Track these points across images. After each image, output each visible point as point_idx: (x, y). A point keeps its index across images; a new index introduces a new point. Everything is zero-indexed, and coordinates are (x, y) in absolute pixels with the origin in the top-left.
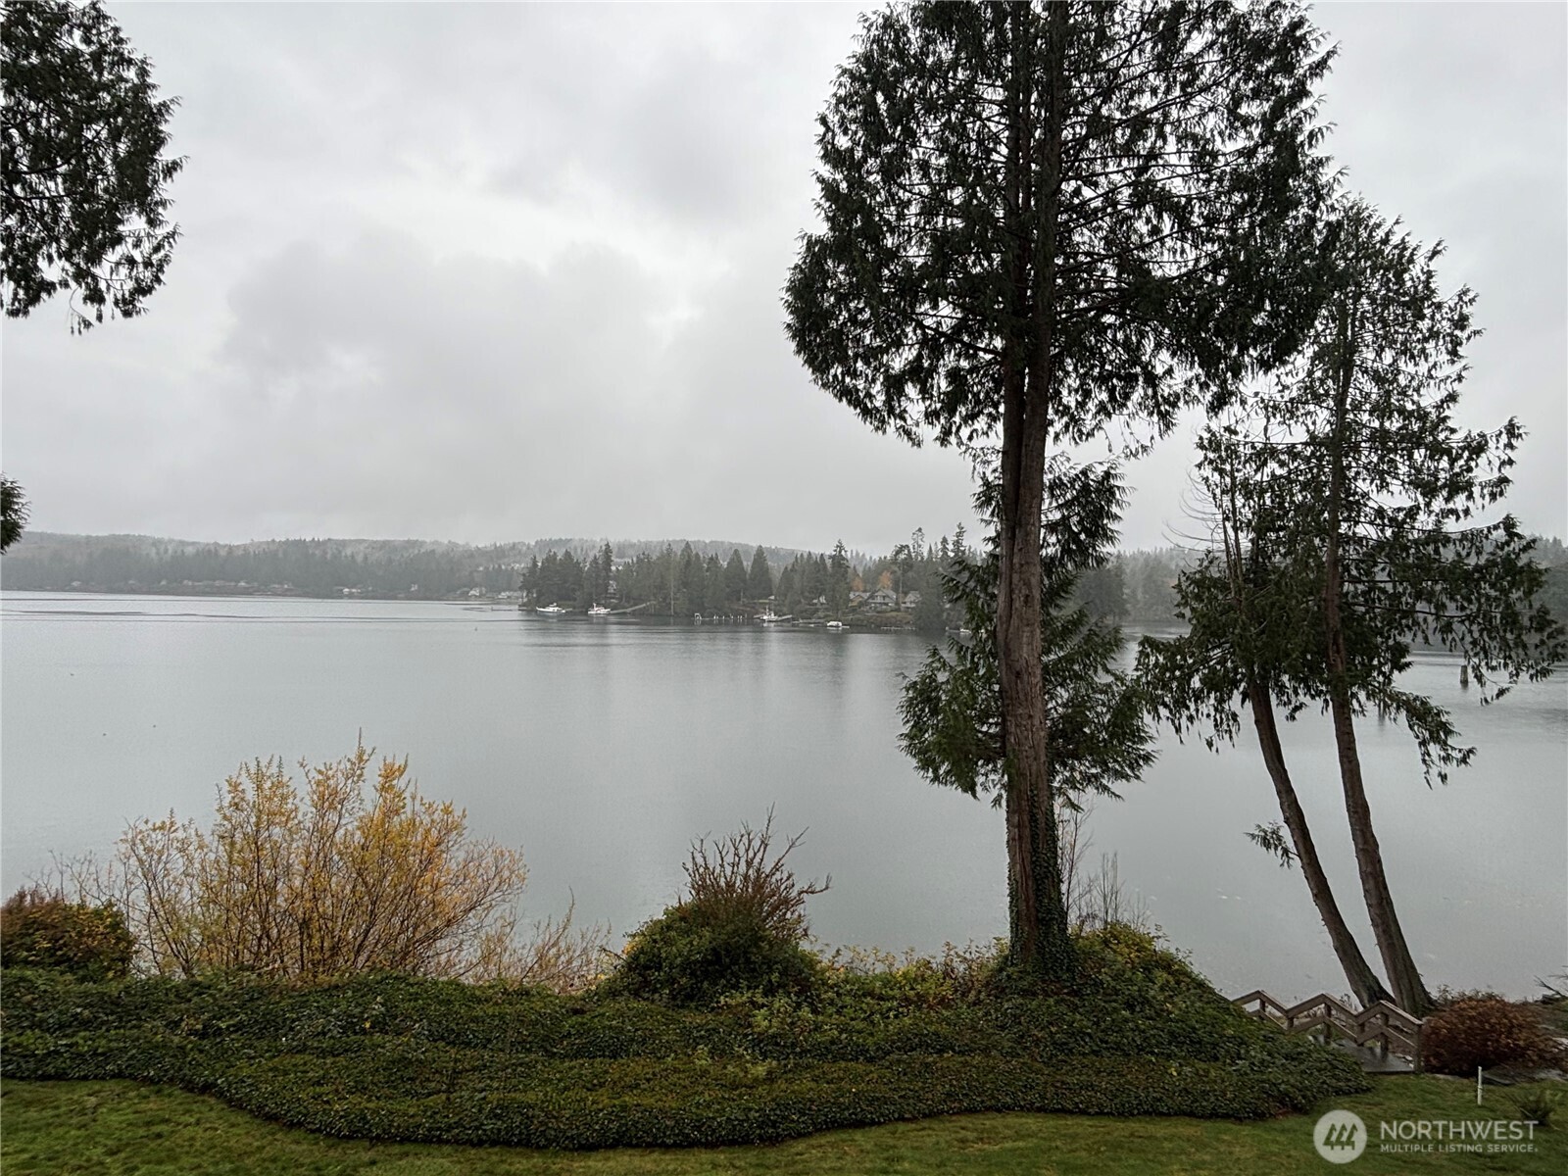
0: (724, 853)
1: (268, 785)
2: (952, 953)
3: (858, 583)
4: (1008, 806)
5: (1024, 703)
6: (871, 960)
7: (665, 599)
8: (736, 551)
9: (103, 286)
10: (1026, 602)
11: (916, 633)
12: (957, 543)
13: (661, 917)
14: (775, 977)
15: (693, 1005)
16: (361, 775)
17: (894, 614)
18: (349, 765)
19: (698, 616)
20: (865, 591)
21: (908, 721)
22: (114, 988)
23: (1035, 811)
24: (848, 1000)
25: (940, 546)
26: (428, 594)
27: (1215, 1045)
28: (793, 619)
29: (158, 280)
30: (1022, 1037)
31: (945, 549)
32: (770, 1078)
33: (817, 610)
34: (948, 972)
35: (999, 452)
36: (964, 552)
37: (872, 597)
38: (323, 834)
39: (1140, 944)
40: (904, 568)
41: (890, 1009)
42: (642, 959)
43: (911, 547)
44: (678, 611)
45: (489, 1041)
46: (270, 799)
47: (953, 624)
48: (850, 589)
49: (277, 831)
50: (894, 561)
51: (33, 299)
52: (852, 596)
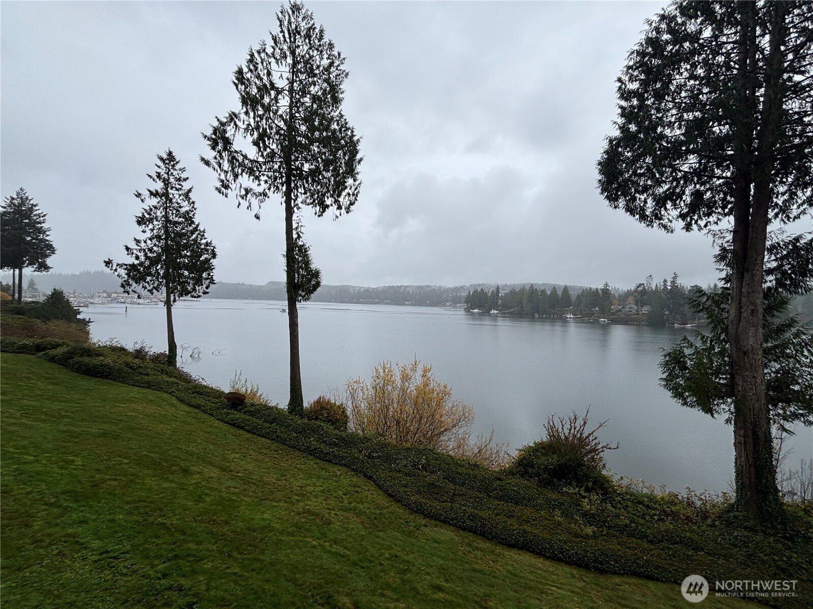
0: (564, 423)
1: (387, 370)
2: (692, 494)
3: (615, 301)
4: (735, 424)
6: (641, 486)
7: (522, 307)
8: (554, 287)
9: (341, 203)
10: (752, 313)
11: (648, 326)
12: (673, 282)
13: (532, 444)
14: (590, 484)
15: (549, 487)
16: (416, 370)
17: (636, 316)
18: (412, 366)
19: (537, 315)
20: (619, 305)
21: (665, 372)
22: (344, 434)
23: (757, 430)
24: (629, 504)
25: (662, 284)
26: (432, 305)
28: (582, 317)
29: (356, 199)
31: (665, 285)
32: (595, 536)
33: (594, 313)
34: (690, 504)
35: (731, 231)
36: (677, 286)
37: (623, 308)
38: (403, 390)
40: (642, 295)
41: (655, 515)
42: (525, 462)
43: (645, 284)
44: (527, 312)
45: (465, 484)
46: (387, 376)
47: (670, 322)
48: (612, 304)
49: (390, 388)
50: (636, 291)
51: (324, 211)
52: (612, 307)
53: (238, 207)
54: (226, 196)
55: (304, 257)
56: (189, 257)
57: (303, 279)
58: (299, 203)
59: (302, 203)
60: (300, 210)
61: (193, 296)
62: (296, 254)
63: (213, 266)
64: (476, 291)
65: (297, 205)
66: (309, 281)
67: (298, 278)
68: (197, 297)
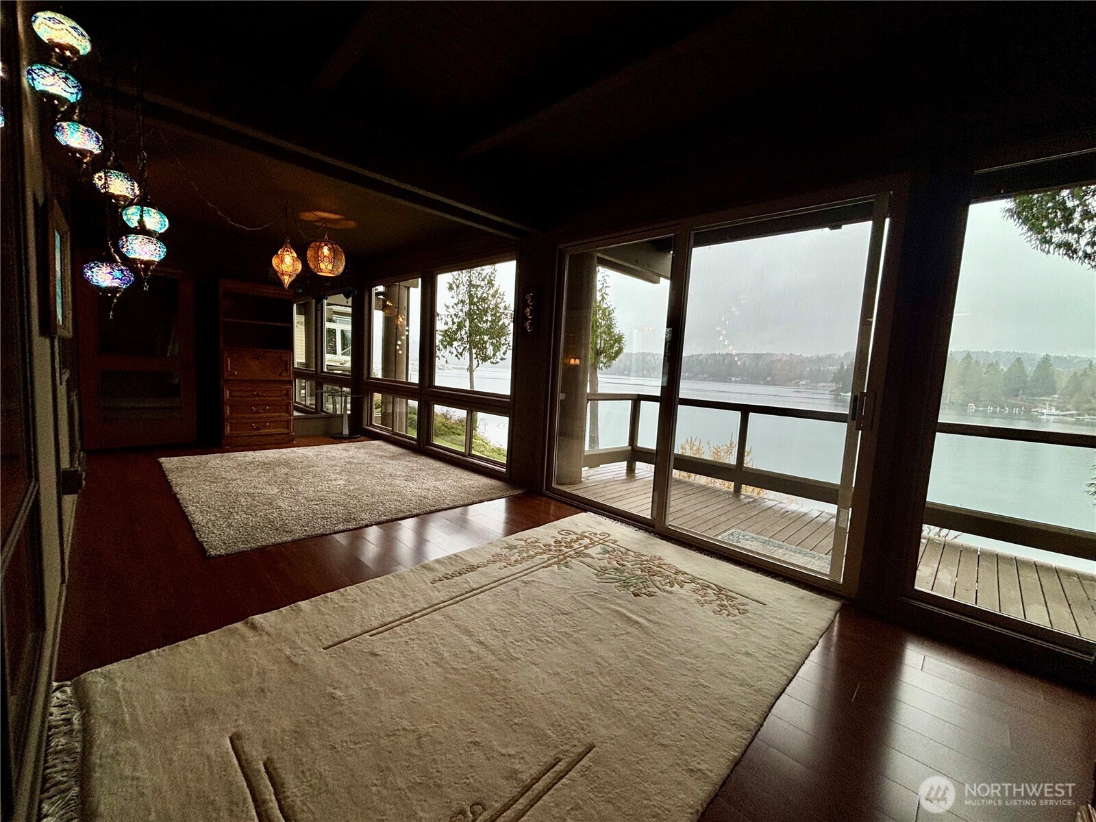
1: (695, 448)
16: (731, 453)
18: (726, 447)
19: (972, 406)
26: (776, 382)
28: (1078, 415)
55: (607, 321)
57: (605, 344)
61: (492, 362)
66: (612, 346)
67: (601, 344)
68: (496, 363)
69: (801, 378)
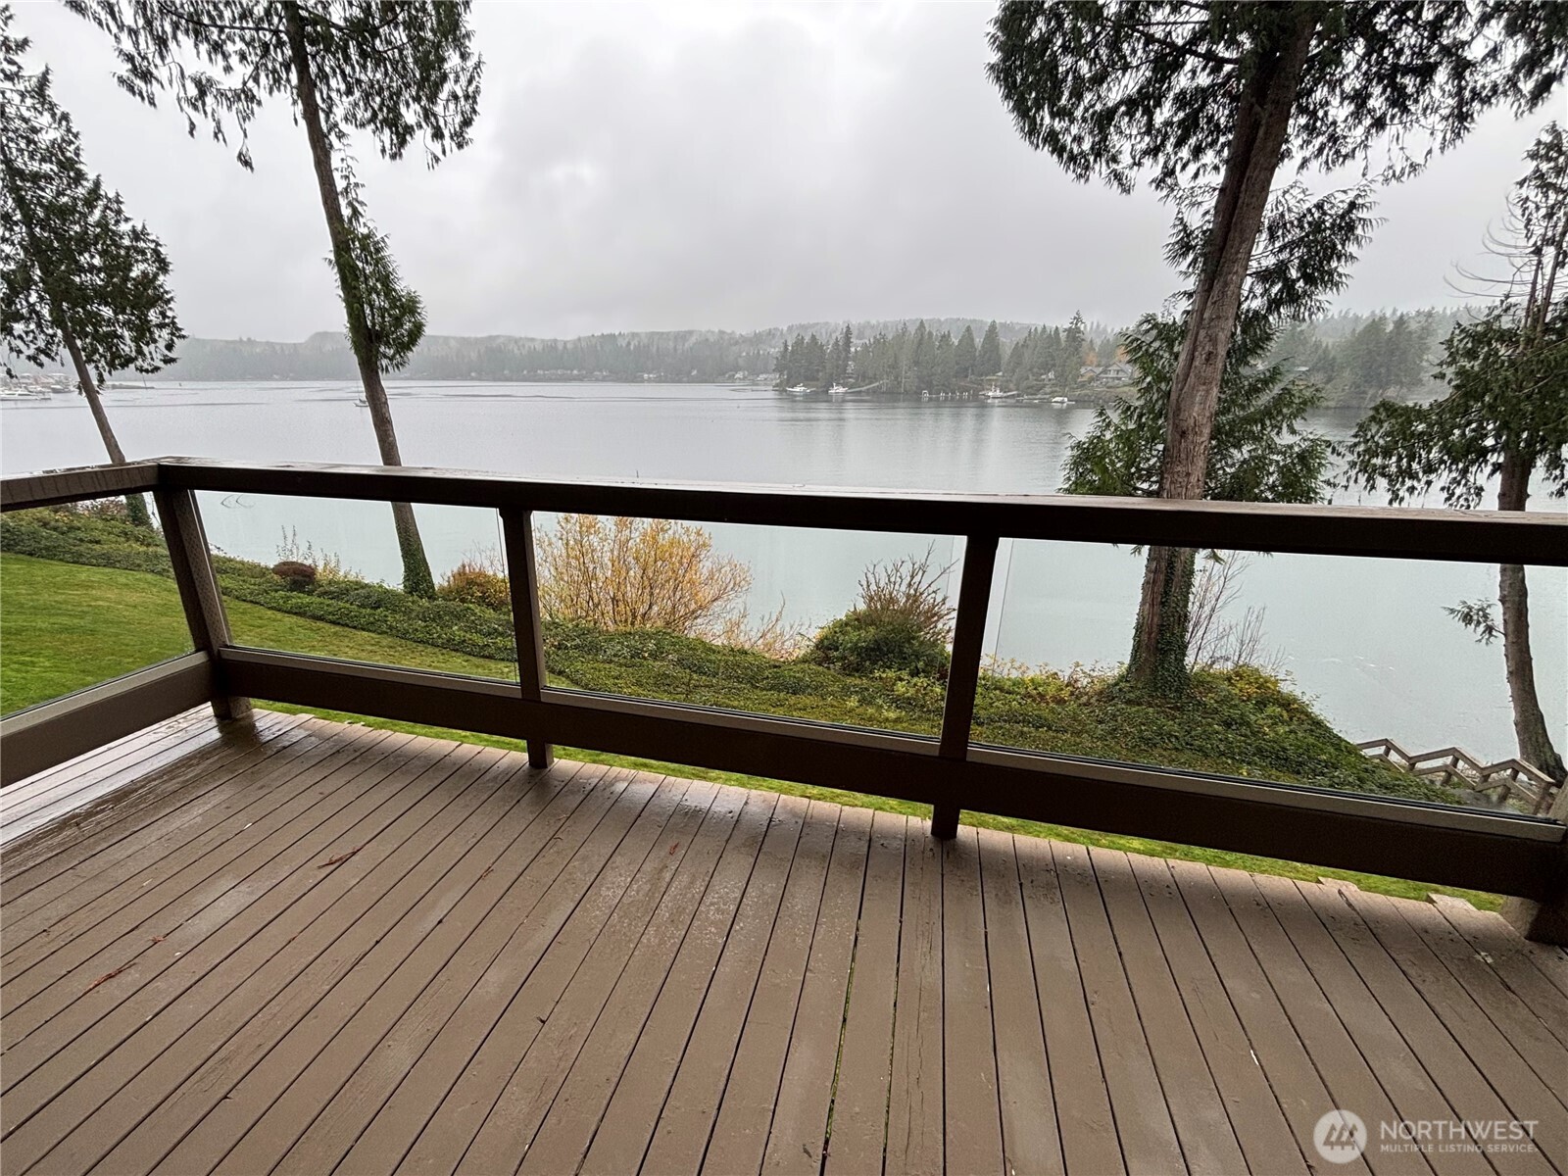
2: (1080, 670)
3: (1092, 357)
4: (1149, 555)
5: (1184, 462)
7: (896, 378)
8: (969, 327)
9: (441, 122)
10: (1207, 360)
13: (843, 618)
15: (855, 673)
19: (926, 394)
20: (1099, 366)
21: (1069, 477)
23: (1174, 560)
26: (704, 378)
27: (1301, 764)
28: (1019, 395)
30: (1115, 730)
32: (897, 720)
33: (1044, 386)
34: (1071, 682)
35: (1215, 189)
37: (1105, 372)
38: (621, 543)
39: (1263, 684)
42: (826, 642)
44: (908, 388)
48: (1083, 364)
49: (593, 539)
51: (402, 143)
52: (1083, 371)
53: (192, 134)
54: (152, 103)
55: (376, 265)
56: (100, 270)
57: (383, 317)
58: (338, 119)
59: (346, 119)
60: (344, 140)
61: (141, 370)
62: (358, 257)
63: (167, 292)
64: (799, 342)
65: (336, 125)
66: (398, 322)
67: (373, 315)
68: (152, 371)
69: (737, 369)
